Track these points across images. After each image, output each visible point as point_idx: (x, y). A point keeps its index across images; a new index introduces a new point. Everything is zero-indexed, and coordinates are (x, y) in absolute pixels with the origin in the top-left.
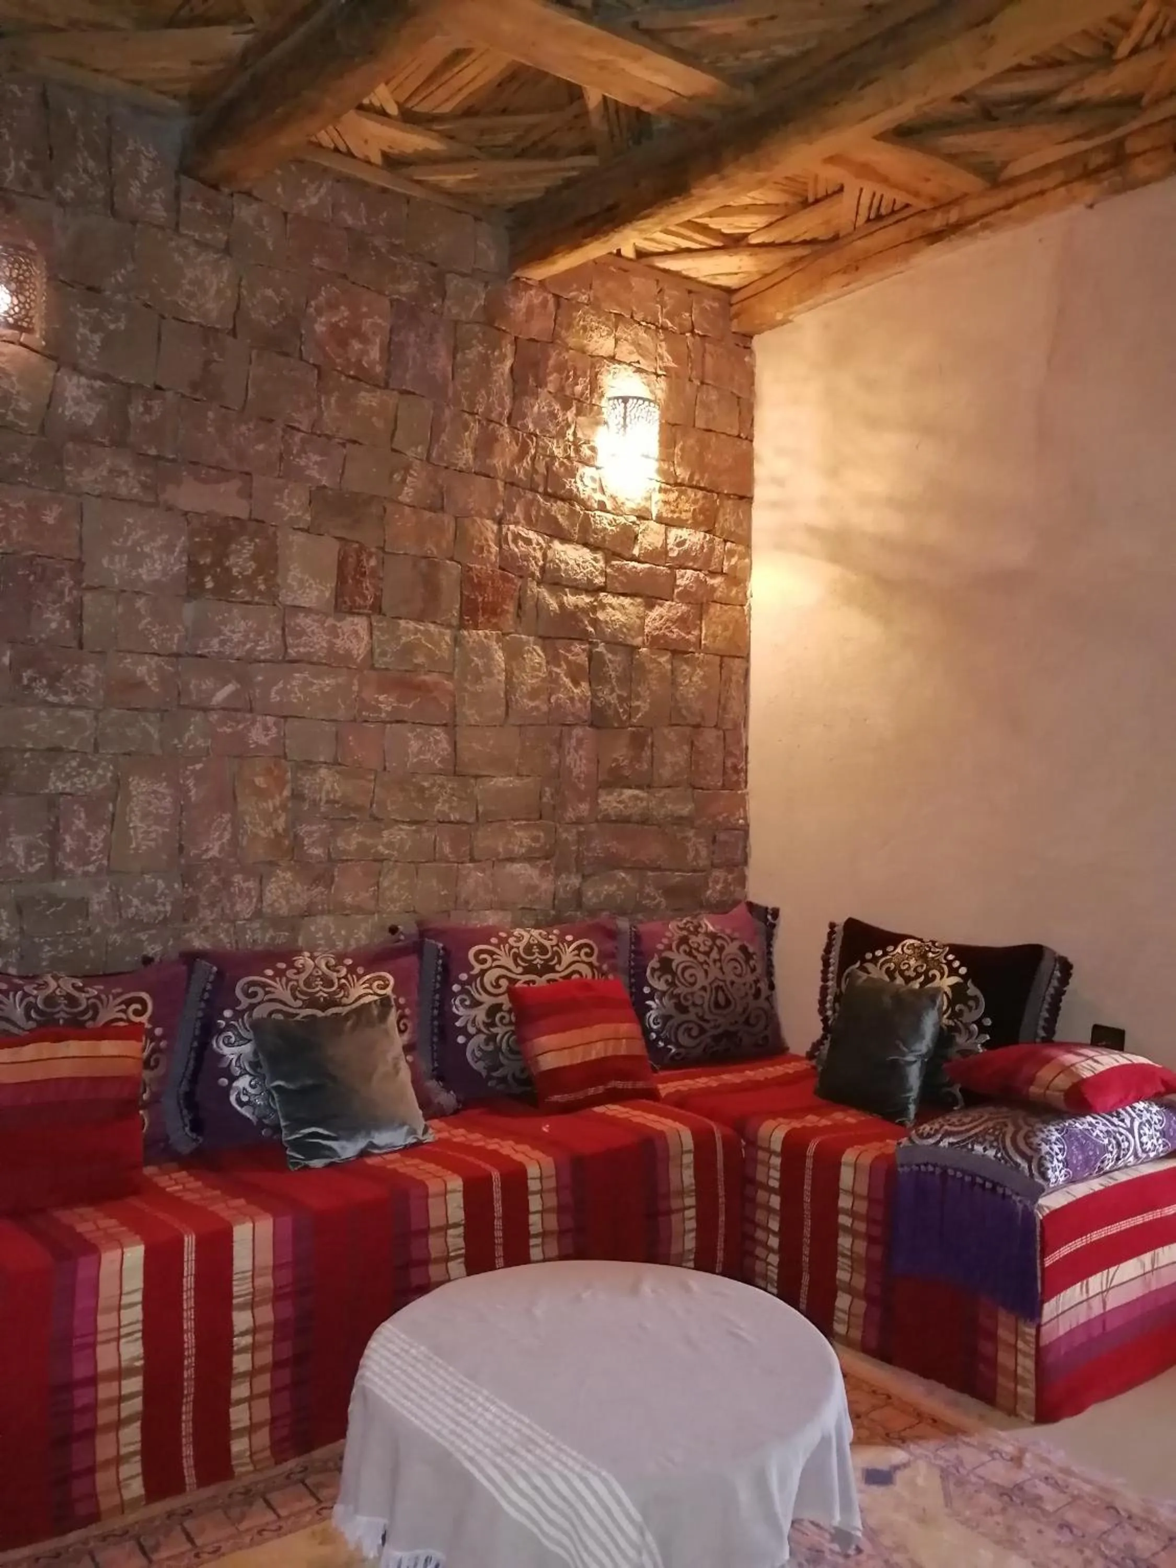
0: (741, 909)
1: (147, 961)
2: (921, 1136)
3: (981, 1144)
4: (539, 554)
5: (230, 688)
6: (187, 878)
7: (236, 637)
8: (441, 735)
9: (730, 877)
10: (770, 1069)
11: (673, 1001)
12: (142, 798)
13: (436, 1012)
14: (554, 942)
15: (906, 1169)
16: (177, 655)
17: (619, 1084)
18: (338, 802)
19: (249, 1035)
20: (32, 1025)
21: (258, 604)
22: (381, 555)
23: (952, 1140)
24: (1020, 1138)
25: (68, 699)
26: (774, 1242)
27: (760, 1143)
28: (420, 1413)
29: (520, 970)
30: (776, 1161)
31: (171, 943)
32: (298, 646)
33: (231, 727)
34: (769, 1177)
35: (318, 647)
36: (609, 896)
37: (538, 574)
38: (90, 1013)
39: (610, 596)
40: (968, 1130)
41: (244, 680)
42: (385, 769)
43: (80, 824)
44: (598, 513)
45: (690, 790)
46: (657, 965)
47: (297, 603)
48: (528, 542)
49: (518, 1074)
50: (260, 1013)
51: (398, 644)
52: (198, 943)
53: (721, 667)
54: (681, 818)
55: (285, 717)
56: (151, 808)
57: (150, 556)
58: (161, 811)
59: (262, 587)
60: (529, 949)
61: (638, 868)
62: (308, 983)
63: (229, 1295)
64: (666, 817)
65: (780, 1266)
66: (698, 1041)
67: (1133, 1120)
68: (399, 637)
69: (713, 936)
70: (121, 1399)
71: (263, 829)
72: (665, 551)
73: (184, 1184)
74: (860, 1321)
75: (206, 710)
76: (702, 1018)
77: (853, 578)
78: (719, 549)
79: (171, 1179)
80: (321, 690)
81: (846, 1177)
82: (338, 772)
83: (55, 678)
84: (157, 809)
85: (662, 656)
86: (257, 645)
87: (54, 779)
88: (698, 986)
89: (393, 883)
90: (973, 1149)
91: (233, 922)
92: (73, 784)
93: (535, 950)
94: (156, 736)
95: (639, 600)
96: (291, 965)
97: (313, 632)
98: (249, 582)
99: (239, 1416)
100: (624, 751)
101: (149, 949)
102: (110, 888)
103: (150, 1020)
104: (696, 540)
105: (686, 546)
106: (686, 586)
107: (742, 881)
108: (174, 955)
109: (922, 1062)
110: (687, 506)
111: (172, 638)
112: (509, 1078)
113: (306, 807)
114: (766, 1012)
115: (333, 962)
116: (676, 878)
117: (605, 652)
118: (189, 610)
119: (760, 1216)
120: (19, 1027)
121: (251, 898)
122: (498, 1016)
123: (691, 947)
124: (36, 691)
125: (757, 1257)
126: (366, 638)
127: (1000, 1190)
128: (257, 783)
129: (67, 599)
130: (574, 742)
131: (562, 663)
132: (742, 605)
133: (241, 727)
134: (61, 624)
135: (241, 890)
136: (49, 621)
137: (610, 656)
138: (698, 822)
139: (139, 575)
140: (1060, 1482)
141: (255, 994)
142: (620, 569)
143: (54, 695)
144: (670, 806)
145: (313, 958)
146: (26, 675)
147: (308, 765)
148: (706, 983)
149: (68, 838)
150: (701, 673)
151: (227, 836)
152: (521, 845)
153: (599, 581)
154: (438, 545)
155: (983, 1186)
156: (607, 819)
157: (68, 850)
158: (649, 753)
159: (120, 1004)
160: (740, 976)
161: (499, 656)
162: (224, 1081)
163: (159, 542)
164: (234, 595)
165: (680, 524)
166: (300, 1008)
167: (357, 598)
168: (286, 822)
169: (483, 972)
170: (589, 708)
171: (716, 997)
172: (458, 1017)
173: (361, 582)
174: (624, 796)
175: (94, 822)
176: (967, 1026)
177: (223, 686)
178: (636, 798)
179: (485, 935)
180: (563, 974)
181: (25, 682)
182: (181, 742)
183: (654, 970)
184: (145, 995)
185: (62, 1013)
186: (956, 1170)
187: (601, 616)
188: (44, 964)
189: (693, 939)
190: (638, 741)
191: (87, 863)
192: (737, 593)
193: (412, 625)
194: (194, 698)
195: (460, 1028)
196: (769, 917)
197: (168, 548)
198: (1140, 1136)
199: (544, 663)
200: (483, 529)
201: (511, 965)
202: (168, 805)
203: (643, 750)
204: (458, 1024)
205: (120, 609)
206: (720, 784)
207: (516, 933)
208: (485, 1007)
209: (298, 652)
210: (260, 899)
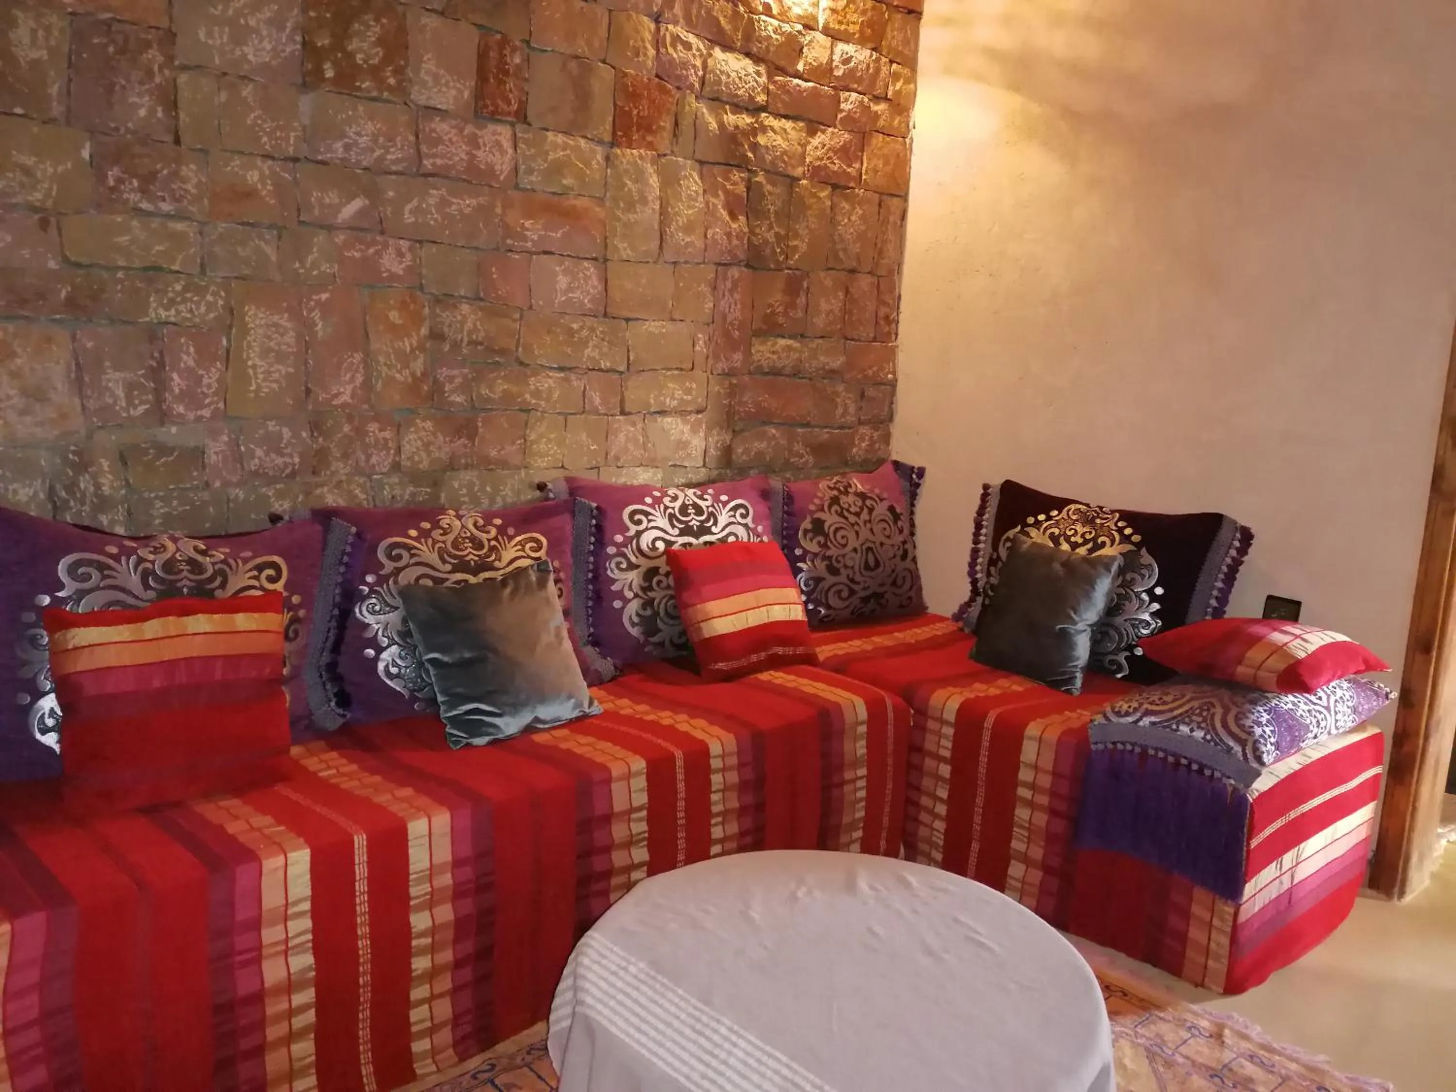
0: (887, 468)
1: (275, 519)
2: (1118, 714)
3: (1188, 724)
4: (698, 63)
5: (357, 204)
6: (316, 426)
7: (364, 141)
8: (590, 269)
9: (876, 434)
10: (918, 631)
11: (825, 563)
12: (261, 331)
13: (590, 575)
14: (709, 503)
15: (1101, 747)
16: (295, 160)
17: (780, 650)
18: (481, 344)
19: (398, 602)
20: (151, 594)
21: (387, 101)
22: (527, 50)
23: (1153, 719)
24: (1231, 720)
25: (166, 207)
26: (942, 809)
27: (930, 713)
28: (661, 1052)
29: (677, 532)
30: (949, 731)
31: (301, 498)
32: (435, 156)
33: (361, 250)
34: (939, 746)
35: (457, 159)
36: (760, 454)
37: (697, 85)
38: (217, 582)
39: (771, 118)
40: (1171, 710)
41: (374, 194)
42: (531, 307)
43: (188, 361)
44: (763, 17)
45: (843, 341)
46: (810, 527)
47: (432, 103)
48: (688, 46)
49: (676, 641)
50: (407, 577)
51: (546, 160)
52: (332, 499)
53: (880, 205)
54: (832, 371)
55: (420, 242)
56: (272, 344)
57: (257, 31)
58: (284, 347)
59: (392, 81)
60: (684, 509)
61: (789, 424)
62: (456, 545)
63: (406, 897)
64: (818, 370)
65: (947, 833)
66: (847, 603)
67: (1329, 696)
68: (547, 153)
69: (863, 496)
70: (291, 1013)
71: (399, 372)
72: (829, 68)
73: (337, 768)
74: (1036, 890)
75: (330, 228)
76: (852, 580)
77: (1035, 109)
78: (884, 70)
79: (321, 761)
80: (460, 211)
81: (1029, 752)
82: (481, 309)
83: (148, 180)
84: (279, 344)
85: (822, 190)
86: (388, 152)
87: (154, 305)
88: (849, 548)
89: (541, 436)
90: (1177, 730)
91: (369, 477)
92: (178, 312)
93: (691, 511)
94: (274, 258)
95: (801, 124)
96: (436, 525)
97: (450, 140)
98: (375, 72)
99: (418, 1016)
100: (779, 296)
101: (277, 506)
102: (229, 436)
103: (286, 587)
104: (861, 58)
105: (853, 64)
106: (850, 110)
107: (886, 438)
108: (304, 513)
109: (1092, 631)
110: (854, 17)
111: (287, 138)
112: (667, 643)
113: (447, 348)
114: (910, 572)
115: (481, 522)
116: (824, 435)
117: (764, 182)
118: (306, 103)
119: (927, 783)
120: (137, 597)
121: (389, 449)
122: (655, 580)
123: (842, 508)
124: (126, 196)
125: (922, 823)
126: (510, 151)
127: (1207, 772)
128: (391, 318)
129: (158, 80)
130: (729, 284)
131: (720, 192)
132: (904, 137)
133: (371, 251)
134: (152, 112)
135: (377, 440)
136: (136, 106)
137: (769, 187)
138: (847, 376)
139: (244, 56)
140: (1265, 1061)
141: (399, 557)
142: (783, 87)
143: (149, 201)
144: (822, 358)
145: (459, 517)
146: (113, 174)
147: (447, 300)
148: (857, 544)
149: (175, 376)
150: (860, 212)
151: (359, 379)
152: (673, 398)
153: (761, 98)
154: (589, 43)
155: (1189, 766)
156: (759, 370)
157: (177, 391)
158: (803, 299)
159: (250, 570)
160: (889, 537)
161: (654, 181)
162: (371, 652)
163: (267, 14)
164: (359, 89)
165: (846, 38)
166: (449, 572)
167: (500, 102)
168: (425, 363)
169: (639, 534)
170: (746, 247)
171: (867, 560)
172: (614, 581)
173: (505, 83)
174: (777, 347)
175: (205, 357)
176: (1138, 595)
177: (348, 202)
178: (789, 348)
179: (638, 493)
180: (720, 536)
181: (112, 183)
182: (303, 266)
183: (806, 532)
184: (276, 559)
185: (186, 581)
186: (1157, 749)
187: (762, 140)
188: (157, 522)
189: (843, 499)
190: (793, 288)
191: (202, 407)
192: (900, 123)
193: (560, 138)
194: (316, 212)
195: (617, 592)
196: (914, 476)
197: (277, 22)
198: (1336, 713)
199: (701, 192)
200: (640, 28)
201: (668, 528)
202: (292, 341)
203: (798, 296)
204: (613, 588)
205: (223, 96)
206: (872, 335)
207: (670, 492)
208: (642, 570)
209: (434, 164)
210: (399, 451)
